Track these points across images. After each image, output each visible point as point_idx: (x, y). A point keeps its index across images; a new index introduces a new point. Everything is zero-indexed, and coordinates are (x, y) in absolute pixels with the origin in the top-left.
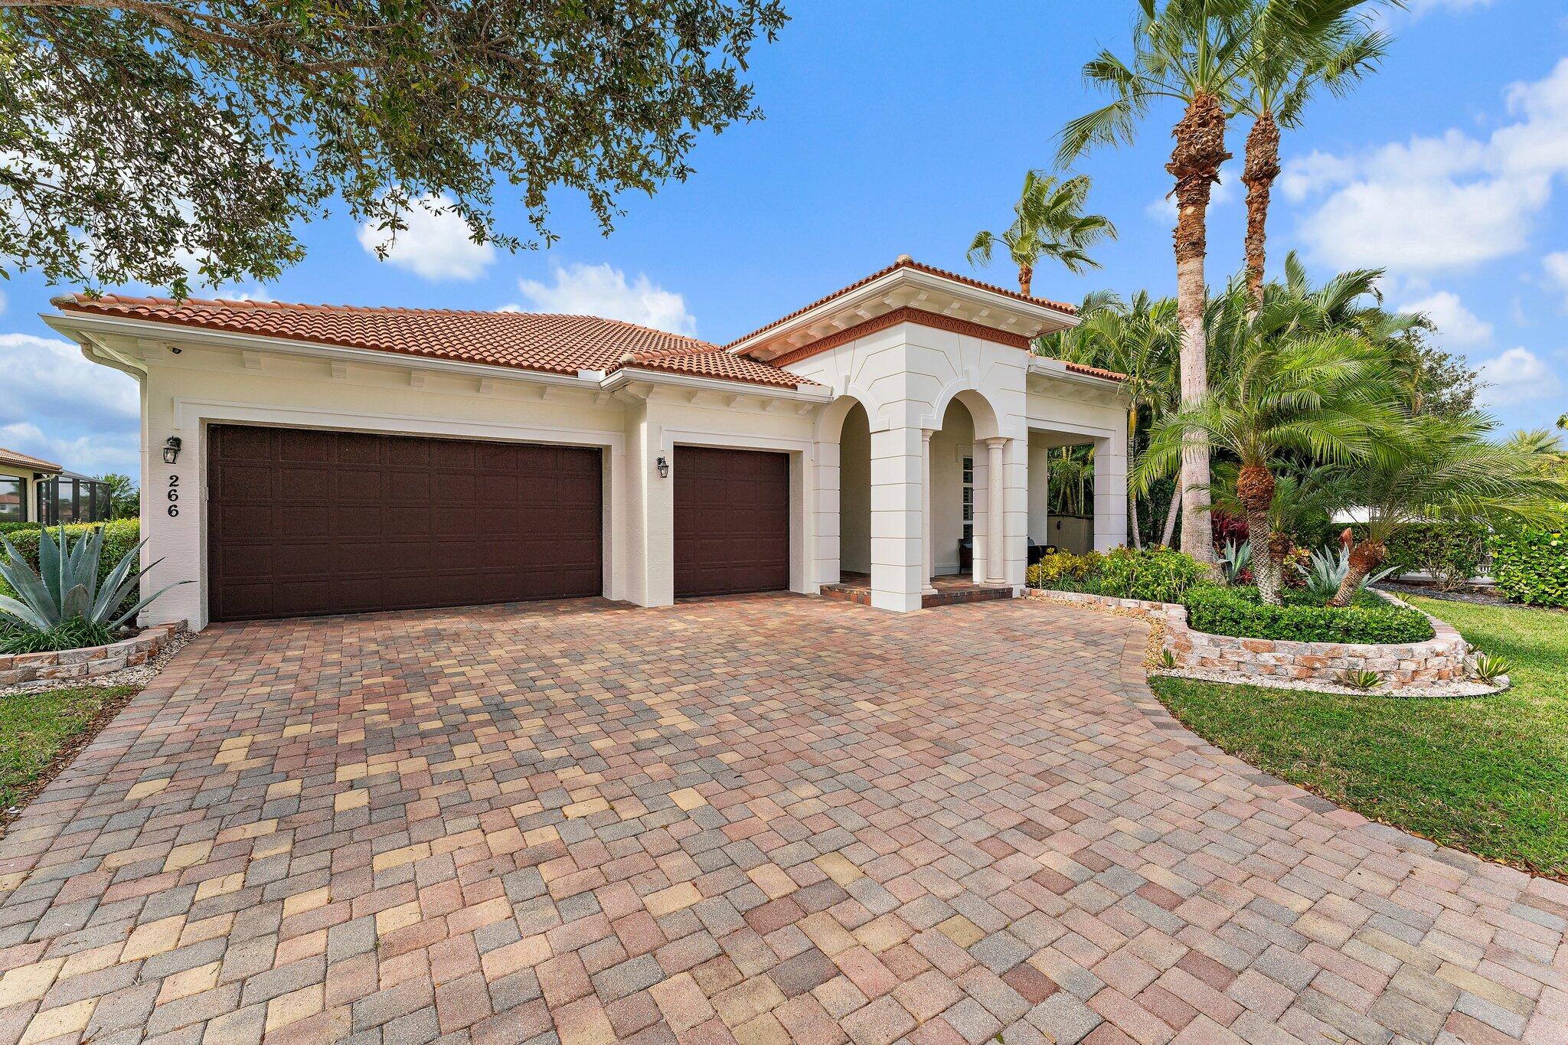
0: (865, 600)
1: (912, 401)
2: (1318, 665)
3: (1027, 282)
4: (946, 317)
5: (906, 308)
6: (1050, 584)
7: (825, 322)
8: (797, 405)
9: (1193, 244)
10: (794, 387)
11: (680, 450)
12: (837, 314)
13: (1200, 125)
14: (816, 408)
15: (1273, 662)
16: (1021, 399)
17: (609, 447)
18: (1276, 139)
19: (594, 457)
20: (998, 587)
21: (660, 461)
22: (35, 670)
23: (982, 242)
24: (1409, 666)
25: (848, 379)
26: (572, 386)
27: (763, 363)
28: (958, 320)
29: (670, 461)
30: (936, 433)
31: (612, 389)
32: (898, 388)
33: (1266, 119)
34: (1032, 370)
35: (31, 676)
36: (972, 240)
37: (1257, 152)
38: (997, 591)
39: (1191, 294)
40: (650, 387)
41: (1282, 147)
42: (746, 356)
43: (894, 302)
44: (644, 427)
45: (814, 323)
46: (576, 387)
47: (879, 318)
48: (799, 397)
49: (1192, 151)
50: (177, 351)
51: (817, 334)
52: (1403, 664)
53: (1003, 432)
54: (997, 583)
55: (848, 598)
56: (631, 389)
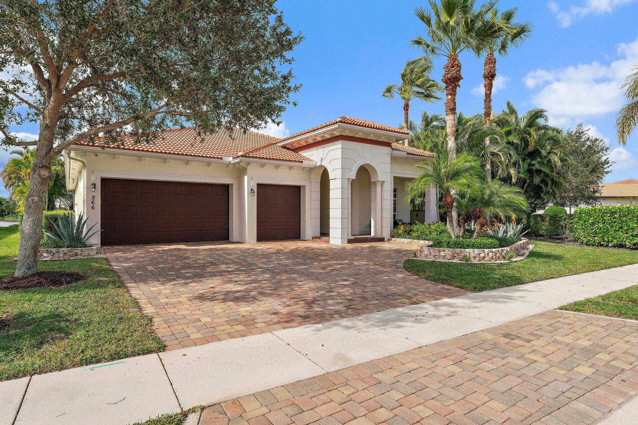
0: (328, 242)
1: (344, 168)
2: (456, 255)
3: (407, 110)
4: (357, 138)
5: (341, 135)
6: (399, 236)
7: (314, 137)
8: (303, 168)
9: (451, 109)
10: (302, 162)
11: (259, 185)
12: (318, 135)
13: (452, 67)
14: (311, 170)
15: (444, 254)
16: (389, 166)
17: (232, 184)
18: (495, 62)
19: (226, 187)
20: (379, 237)
21: (252, 190)
22: (77, 253)
23: (389, 90)
24: (482, 255)
25: (322, 159)
26: (220, 163)
27: (291, 150)
28: (362, 138)
29: (256, 190)
30: (353, 180)
31: (234, 164)
32: (338, 164)
33: (491, 54)
34: (393, 155)
35: (76, 255)
36: (385, 90)
37: (487, 67)
38: (378, 238)
39: (450, 128)
40: (248, 164)
41: (497, 65)
42: (284, 147)
43: (337, 133)
44: (246, 177)
45: (310, 137)
46: (222, 163)
47: (333, 138)
48: (304, 166)
49: (449, 77)
50: (96, 155)
51: (311, 141)
52: (481, 255)
53: (380, 179)
54: (379, 236)
55: (322, 241)
56: (241, 164)
